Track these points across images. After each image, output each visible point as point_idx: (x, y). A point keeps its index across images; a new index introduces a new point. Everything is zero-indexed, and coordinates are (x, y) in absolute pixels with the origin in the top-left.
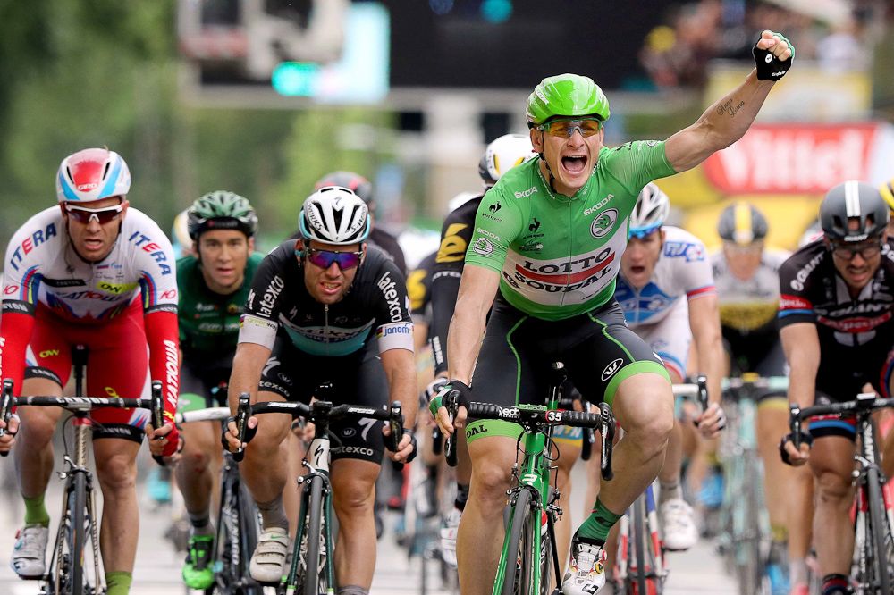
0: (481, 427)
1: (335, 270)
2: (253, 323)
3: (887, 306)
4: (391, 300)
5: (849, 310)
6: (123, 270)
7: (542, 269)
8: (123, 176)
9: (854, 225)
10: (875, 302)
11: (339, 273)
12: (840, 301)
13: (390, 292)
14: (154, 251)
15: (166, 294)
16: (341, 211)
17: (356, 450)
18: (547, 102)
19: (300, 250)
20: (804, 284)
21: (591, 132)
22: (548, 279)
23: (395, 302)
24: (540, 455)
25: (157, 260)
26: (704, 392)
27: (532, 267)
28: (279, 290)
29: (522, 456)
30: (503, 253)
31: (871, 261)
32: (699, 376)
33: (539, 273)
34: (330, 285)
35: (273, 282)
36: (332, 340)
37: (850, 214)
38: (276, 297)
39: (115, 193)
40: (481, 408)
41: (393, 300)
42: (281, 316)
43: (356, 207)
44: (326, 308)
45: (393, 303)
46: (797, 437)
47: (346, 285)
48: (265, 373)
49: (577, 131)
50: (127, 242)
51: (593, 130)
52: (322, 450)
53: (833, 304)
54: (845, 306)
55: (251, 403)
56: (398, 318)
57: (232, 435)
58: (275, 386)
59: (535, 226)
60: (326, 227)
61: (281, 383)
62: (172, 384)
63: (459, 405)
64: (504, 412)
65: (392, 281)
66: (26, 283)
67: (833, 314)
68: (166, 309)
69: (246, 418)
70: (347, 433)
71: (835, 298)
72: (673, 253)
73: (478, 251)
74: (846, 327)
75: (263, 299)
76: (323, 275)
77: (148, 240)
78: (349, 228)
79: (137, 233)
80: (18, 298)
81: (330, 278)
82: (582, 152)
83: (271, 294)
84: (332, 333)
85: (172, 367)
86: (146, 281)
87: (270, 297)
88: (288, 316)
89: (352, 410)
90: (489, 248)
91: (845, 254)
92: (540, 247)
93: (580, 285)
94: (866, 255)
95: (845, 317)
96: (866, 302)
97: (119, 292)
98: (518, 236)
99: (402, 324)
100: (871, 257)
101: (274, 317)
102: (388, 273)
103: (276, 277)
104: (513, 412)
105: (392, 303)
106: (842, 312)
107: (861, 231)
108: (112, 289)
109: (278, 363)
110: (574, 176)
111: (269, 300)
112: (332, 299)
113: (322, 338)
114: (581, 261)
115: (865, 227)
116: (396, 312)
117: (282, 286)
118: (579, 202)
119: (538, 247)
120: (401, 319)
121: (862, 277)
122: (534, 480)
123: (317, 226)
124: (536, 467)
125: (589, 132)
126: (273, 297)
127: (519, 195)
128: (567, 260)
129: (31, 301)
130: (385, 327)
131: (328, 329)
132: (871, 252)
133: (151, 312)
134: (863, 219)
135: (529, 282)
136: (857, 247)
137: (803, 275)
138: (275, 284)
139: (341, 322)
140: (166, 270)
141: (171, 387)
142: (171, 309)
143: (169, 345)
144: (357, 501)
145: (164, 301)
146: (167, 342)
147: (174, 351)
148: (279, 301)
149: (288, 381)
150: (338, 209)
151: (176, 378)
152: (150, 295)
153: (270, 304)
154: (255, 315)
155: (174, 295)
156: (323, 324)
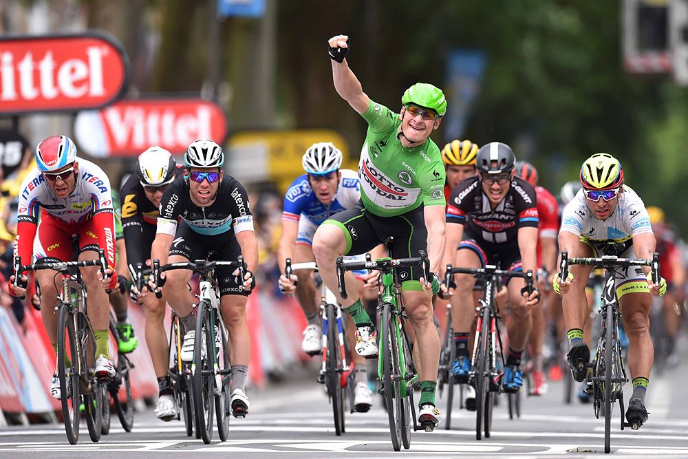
2: (163, 222)
3: (512, 218)
4: (239, 203)
5: (490, 216)
9: (494, 165)
10: (506, 214)
11: (208, 185)
13: (238, 199)
14: (94, 182)
15: (105, 203)
17: (232, 289)
20: (462, 200)
23: (242, 205)
25: (98, 186)
28: (176, 202)
31: (503, 186)
34: (204, 192)
35: (172, 198)
36: (210, 227)
37: (492, 158)
38: (174, 206)
39: (68, 163)
42: (179, 216)
43: (215, 148)
44: (203, 210)
45: (240, 205)
47: (213, 193)
48: (175, 245)
50: (82, 179)
52: (206, 288)
53: (480, 212)
54: (488, 214)
56: (244, 214)
58: (181, 252)
60: (199, 158)
61: (184, 250)
62: (110, 250)
65: (239, 193)
66: (31, 206)
68: (105, 211)
70: (227, 280)
71: (481, 209)
72: (348, 185)
75: (166, 208)
76: (199, 187)
77: (92, 176)
78: (211, 158)
79: (86, 173)
80: (27, 214)
83: (171, 205)
84: (209, 223)
85: (109, 241)
86: (94, 198)
89: (218, 263)
91: (489, 182)
95: (487, 220)
96: (500, 213)
97: (83, 208)
99: (247, 217)
100: (503, 184)
102: (237, 188)
103: (174, 195)
106: (485, 217)
107: (497, 168)
108: (78, 207)
109: (183, 240)
111: (170, 208)
113: (204, 226)
115: (500, 166)
116: (242, 210)
117: (177, 200)
122: (390, 300)
123: (193, 158)
126: (172, 207)
129: (34, 216)
130: (237, 219)
131: (206, 221)
132: (503, 181)
133: (97, 214)
134: (499, 161)
136: (496, 178)
137: (462, 195)
138: (173, 199)
139: (213, 217)
140: (104, 190)
141: (109, 252)
142: (108, 211)
143: (108, 230)
144: (236, 318)
145: (104, 207)
146: (106, 229)
147: (111, 233)
148: (176, 208)
149: (189, 249)
150: (205, 148)
151: (112, 247)
152: (96, 205)
153: (171, 211)
154: (163, 217)
155: (110, 203)
156: (203, 218)
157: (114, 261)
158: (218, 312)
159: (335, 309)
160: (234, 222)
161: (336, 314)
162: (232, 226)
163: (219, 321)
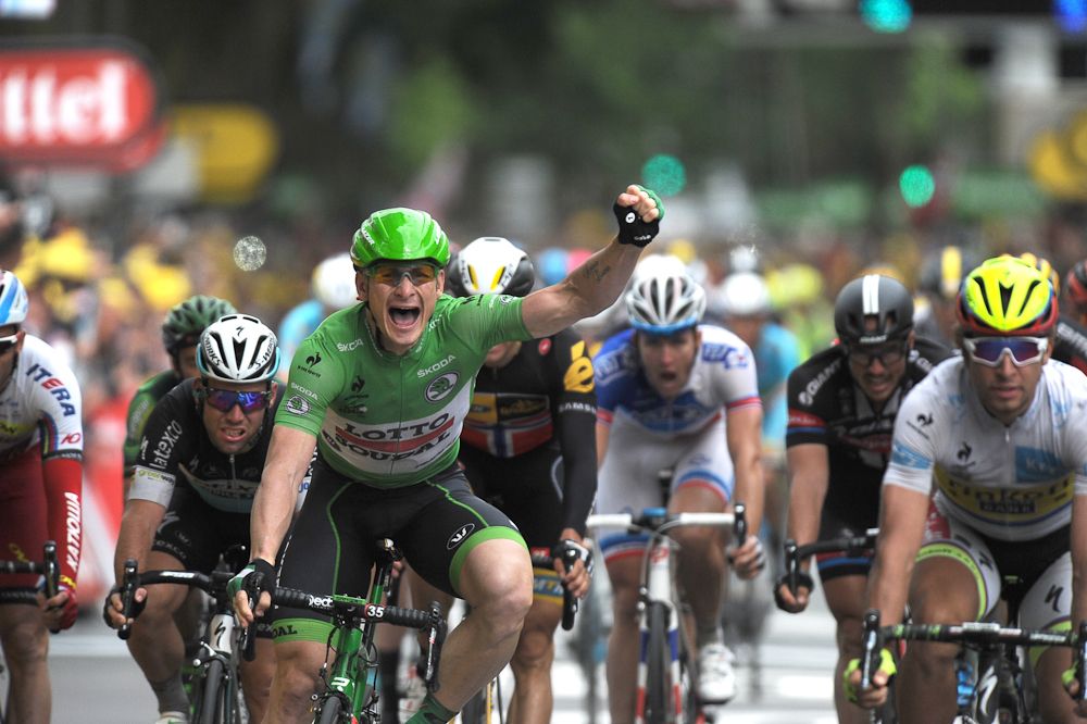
0: (290, 627)
1: (238, 414)
2: (146, 476)
5: (871, 427)
6: (19, 408)
7: (366, 434)
8: (19, 300)
9: (871, 325)
11: (242, 417)
12: (861, 416)
14: (55, 388)
15: (69, 438)
16: (244, 343)
18: (371, 242)
19: (198, 390)
20: (814, 398)
21: (425, 279)
22: (374, 446)
24: (354, 655)
25: (59, 399)
26: (741, 524)
27: (354, 431)
28: (177, 438)
29: (333, 654)
30: (321, 413)
31: (893, 369)
32: (737, 504)
33: (362, 438)
34: (233, 432)
35: (169, 428)
37: (868, 310)
38: (172, 445)
39: (9, 321)
40: (288, 594)
42: (181, 466)
43: (262, 339)
44: (232, 459)
46: (794, 579)
47: (252, 430)
48: (159, 530)
49: (406, 279)
50: (25, 376)
51: (427, 276)
52: (224, 628)
53: (852, 418)
54: (867, 421)
55: (139, 572)
57: (116, 609)
58: (169, 546)
59: (358, 385)
60: (225, 362)
61: (177, 542)
62: (72, 544)
63: (262, 590)
64: (315, 601)
67: (853, 431)
68: (68, 456)
69: (133, 590)
71: (854, 412)
72: (713, 357)
73: (291, 410)
74: (871, 445)
75: (157, 448)
76: (223, 420)
77: (49, 375)
78: (252, 363)
79: (37, 366)
81: (230, 422)
82: (413, 303)
83: (166, 441)
84: (241, 487)
85: (73, 524)
86: (46, 424)
87: (166, 445)
88: (189, 468)
90: (305, 407)
91: (862, 359)
92: (364, 409)
93: (411, 453)
94: (886, 361)
95: (866, 435)
97: (16, 433)
98: (338, 396)
101: (171, 468)
103: (173, 422)
104: (325, 603)
106: (864, 429)
107: (879, 332)
108: (7, 430)
109: (177, 519)
110: (404, 331)
111: (164, 449)
112: (234, 447)
113: (231, 494)
114: (412, 427)
115: (884, 327)
117: (180, 433)
118: (411, 361)
119: (361, 409)
121: (882, 387)
122: (345, 685)
123: (215, 360)
124: (349, 668)
125: (421, 279)
126: (169, 445)
127: (342, 348)
128: (396, 425)
131: (236, 483)
132: (893, 357)
133: (51, 458)
134: (882, 317)
135: (351, 447)
136: (876, 351)
137: (814, 387)
138: (172, 430)
139: (251, 474)
140: (70, 411)
141: (70, 548)
142: (74, 455)
143: (71, 497)
145: (67, 446)
146: (68, 495)
147: (76, 505)
148: (176, 448)
149: (186, 541)
150: (239, 341)
151: (78, 537)
152: (50, 439)
153: (165, 454)
154: (148, 466)
155: (78, 440)
156: (229, 477)
157: (77, 568)
159: (666, 611)
161: (667, 622)
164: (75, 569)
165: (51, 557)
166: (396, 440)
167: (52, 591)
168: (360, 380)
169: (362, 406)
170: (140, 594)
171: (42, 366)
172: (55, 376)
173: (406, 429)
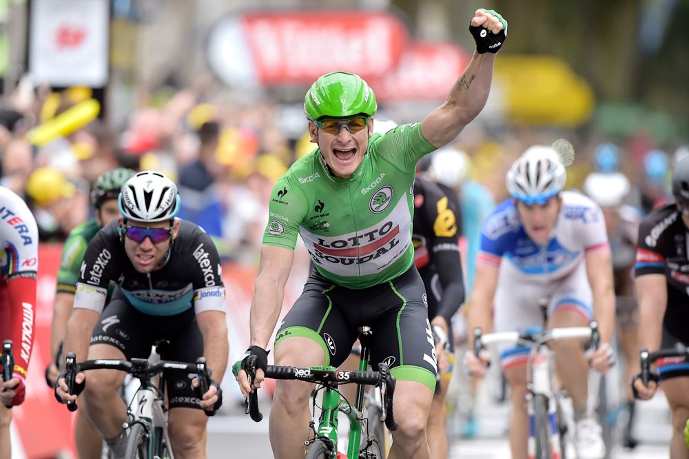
1: (147, 244)
2: (85, 290)
4: (205, 268)
7: (333, 244)
11: (151, 246)
13: (204, 261)
14: (17, 225)
15: (27, 262)
16: (151, 193)
17: (187, 400)
18: (318, 103)
19: (121, 227)
20: (657, 241)
21: (358, 127)
22: (341, 254)
24: (337, 408)
25: (20, 232)
26: (595, 335)
27: (324, 243)
28: (107, 262)
30: (294, 233)
33: (331, 248)
34: (146, 256)
35: (101, 255)
36: (160, 302)
38: (103, 267)
40: (279, 370)
41: (207, 268)
43: (165, 189)
46: (645, 377)
47: (160, 256)
48: (104, 329)
49: (345, 129)
51: (360, 126)
52: (146, 400)
53: (683, 259)
56: (211, 283)
58: (112, 340)
59: (319, 207)
60: (138, 206)
61: (118, 337)
62: (26, 342)
64: (300, 373)
65: (205, 252)
67: (684, 268)
68: (26, 275)
70: (180, 385)
71: (685, 254)
73: (272, 232)
75: (92, 270)
76: (138, 248)
77: (13, 214)
78: (158, 207)
82: (351, 146)
83: (99, 265)
84: (157, 295)
86: (11, 251)
87: (98, 267)
89: (168, 365)
90: (281, 229)
92: (327, 225)
93: (371, 257)
98: (305, 217)
99: (215, 289)
102: (202, 245)
103: (105, 250)
104: (307, 373)
105: (206, 271)
110: (345, 165)
111: (97, 270)
112: (148, 269)
113: (151, 300)
114: (366, 235)
116: (209, 279)
117: (109, 257)
118: (356, 182)
119: (325, 225)
120: (214, 284)
122: (329, 432)
123: (130, 206)
124: (331, 419)
126: (101, 268)
127: (303, 181)
128: (353, 235)
130: (201, 291)
131: (153, 292)
133: (14, 277)
135: (326, 257)
137: (656, 233)
138: (103, 257)
139: (163, 286)
140: (28, 241)
141: (24, 345)
142: (31, 275)
143: (27, 306)
144: (189, 444)
145: (26, 268)
146: (25, 305)
147: (31, 312)
148: (106, 270)
149: (125, 336)
150: (148, 191)
151: (30, 337)
152: (14, 263)
153: (98, 274)
154: (86, 283)
155: (35, 263)
156: (148, 288)
157: (29, 360)
158: (166, 433)
159: (546, 399)
160: (196, 295)
161: (548, 407)
162: (193, 302)
163: (165, 446)
164: (27, 361)
165: (7, 351)
166: (356, 246)
167: (8, 376)
168: (320, 203)
169: (325, 222)
170: (80, 378)
171: (8, 208)
172: (17, 215)
173: (361, 237)
